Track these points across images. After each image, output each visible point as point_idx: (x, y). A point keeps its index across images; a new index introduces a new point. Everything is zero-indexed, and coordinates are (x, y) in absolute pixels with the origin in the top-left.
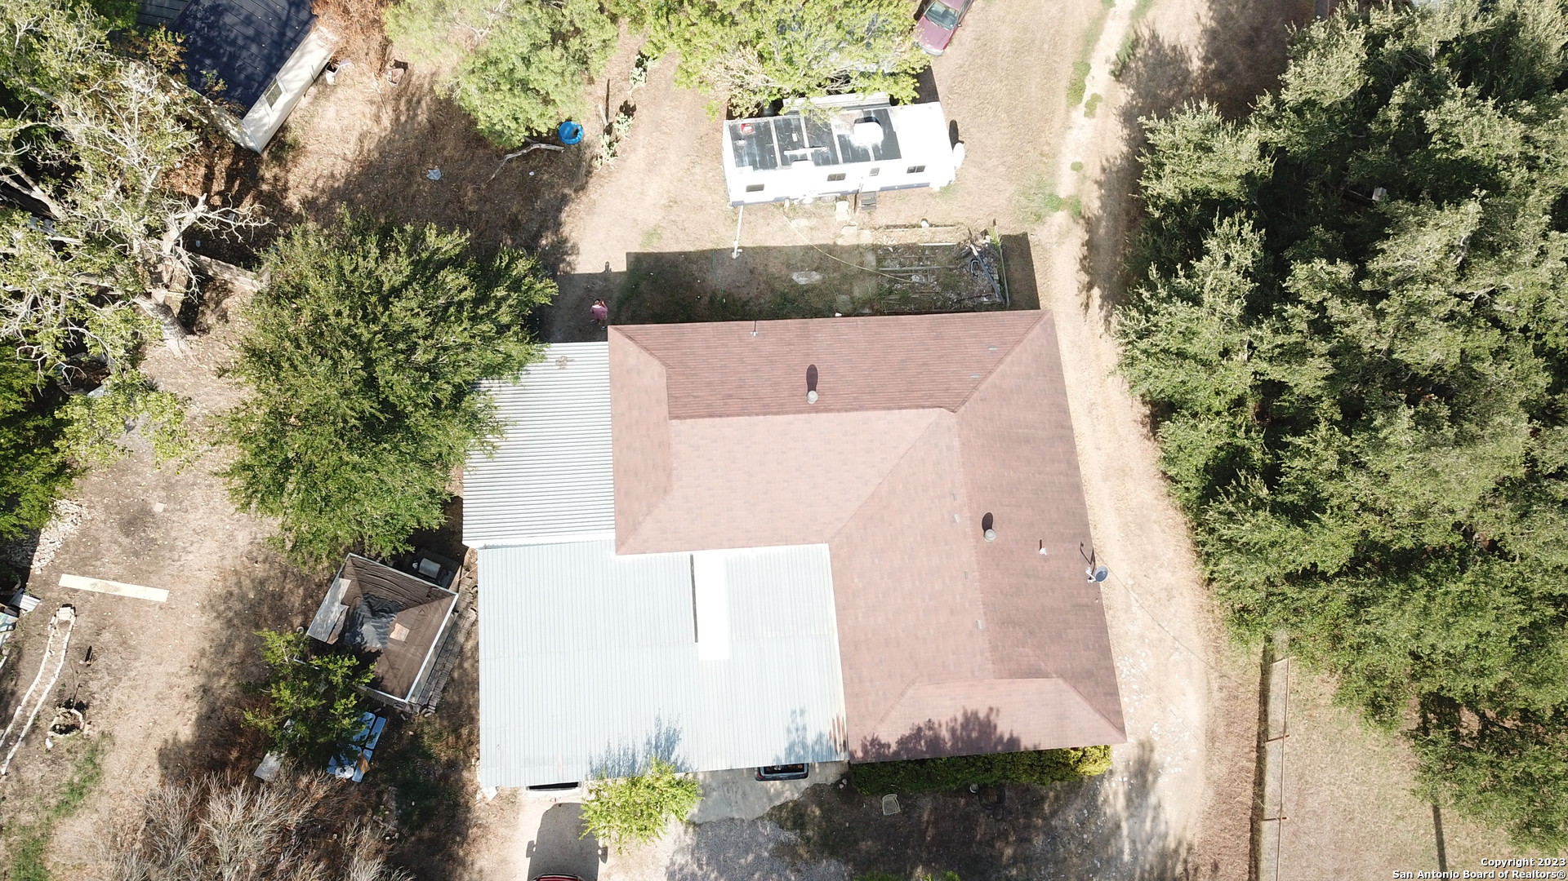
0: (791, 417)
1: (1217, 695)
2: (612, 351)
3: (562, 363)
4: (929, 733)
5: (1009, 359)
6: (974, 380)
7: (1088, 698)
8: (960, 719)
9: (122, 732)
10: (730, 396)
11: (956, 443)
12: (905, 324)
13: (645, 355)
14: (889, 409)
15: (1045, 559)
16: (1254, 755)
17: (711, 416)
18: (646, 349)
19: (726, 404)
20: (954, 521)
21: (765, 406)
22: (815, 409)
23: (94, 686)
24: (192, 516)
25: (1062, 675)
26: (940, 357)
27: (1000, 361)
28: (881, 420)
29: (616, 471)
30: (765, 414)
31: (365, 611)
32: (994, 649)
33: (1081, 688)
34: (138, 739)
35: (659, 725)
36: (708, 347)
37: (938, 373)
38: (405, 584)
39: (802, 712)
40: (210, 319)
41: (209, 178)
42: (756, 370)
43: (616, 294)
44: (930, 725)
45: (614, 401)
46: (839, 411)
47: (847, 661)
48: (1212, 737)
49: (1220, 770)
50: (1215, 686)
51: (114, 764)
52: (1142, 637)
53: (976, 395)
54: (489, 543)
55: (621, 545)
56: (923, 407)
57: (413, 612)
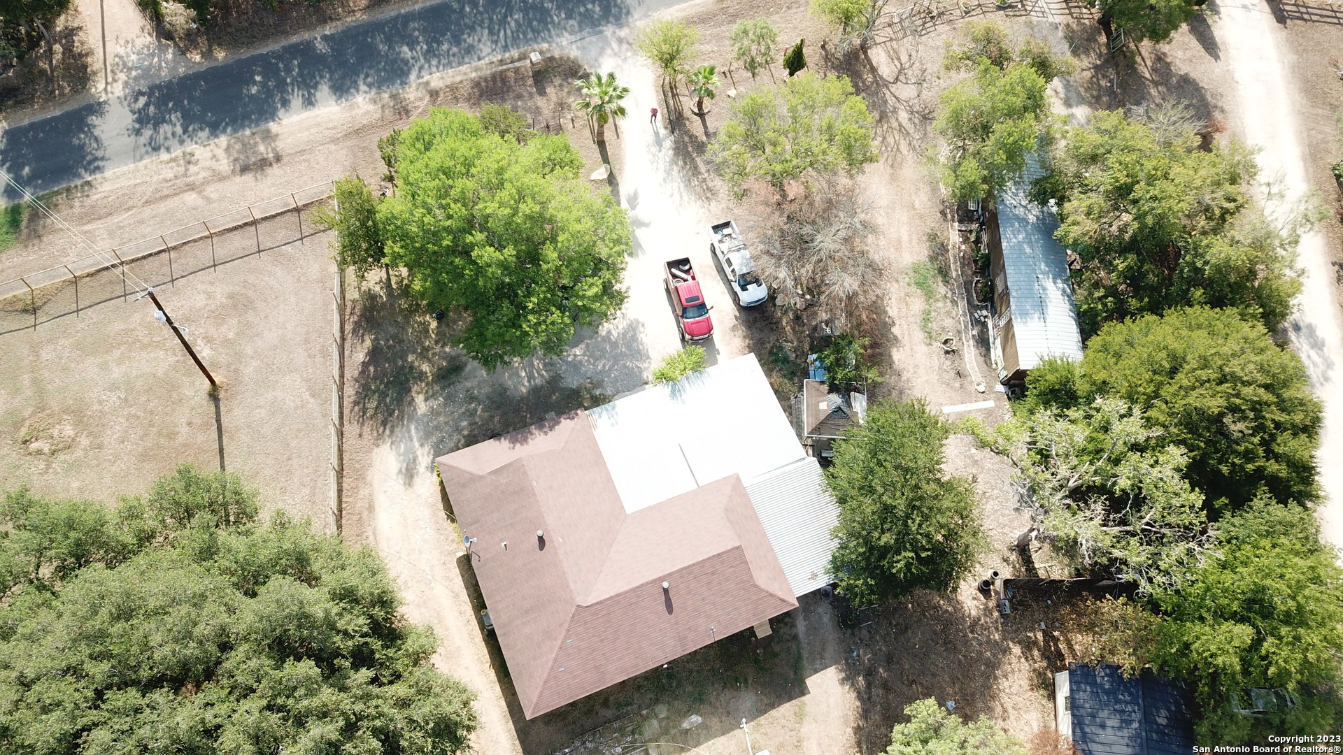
0: (674, 570)
1: (370, 533)
2: (790, 590)
3: (814, 576)
4: (545, 430)
5: (550, 664)
6: (569, 638)
7: (463, 472)
8: (530, 440)
9: (924, 348)
10: (713, 573)
11: (572, 586)
12: (622, 672)
13: (771, 590)
14: (618, 595)
15: (502, 541)
16: (344, 506)
17: (719, 555)
18: (772, 595)
19: (713, 567)
20: (562, 538)
21: (691, 573)
22: (661, 579)
23: (948, 363)
24: (956, 451)
25: (481, 477)
26: (594, 650)
27: (555, 660)
28: (622, 586)
29: (757, 518)
30: (689, 567)
31: (844, 408)
32: (525, 473)
33: (468, 475)
34: (914, 347)
35: (683, 401)
36: (736, 609)
37: (593, 636)
38: (833, 431)
39: (612, 425)
40: (1013, 557)
41: (1070, 647)
42: (703, 600)
43: (805, 662)
44: (546, 433)
45: (776, 559)
46: (647, 583)
47: (599, 455)
48: (371, 508)
49: (363, 492)
50: (371, 538)
51: (919, 336)
52: (420, 553)
53: (566, 625)
54: (803, 462)
55: (738, 479)
56: (597, 603)
57: (822, 417)
